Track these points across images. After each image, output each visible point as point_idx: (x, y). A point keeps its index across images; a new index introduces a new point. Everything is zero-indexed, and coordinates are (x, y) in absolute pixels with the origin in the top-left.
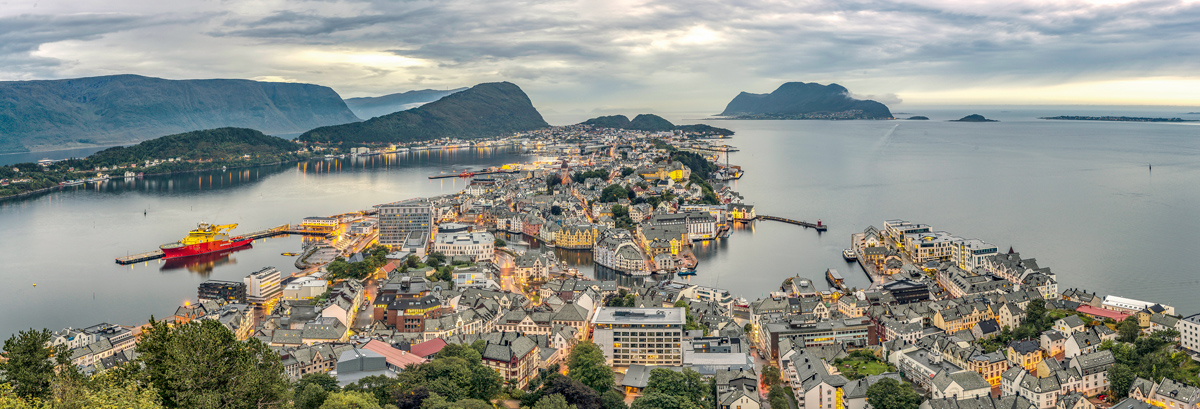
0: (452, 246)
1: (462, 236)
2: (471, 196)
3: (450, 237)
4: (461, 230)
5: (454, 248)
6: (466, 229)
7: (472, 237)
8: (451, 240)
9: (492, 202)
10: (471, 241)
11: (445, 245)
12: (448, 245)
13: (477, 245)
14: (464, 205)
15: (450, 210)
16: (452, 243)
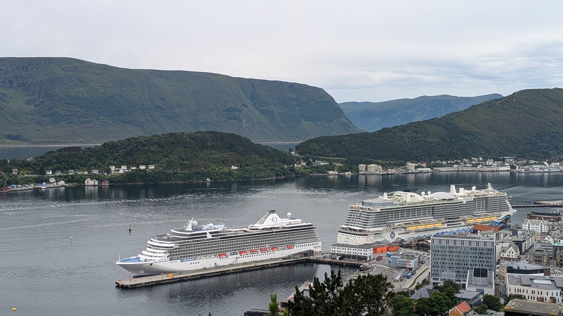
0: (530, 289)
1: (540, 279)
2: (533, 233)
4: (535, 271)
5: (533, 292)
6: (541, 271)
8: (529, 282)
11: (521, 288)
12: (525, 288)
14: (526, 242)
15: (511, 248)
16: (529, 286)
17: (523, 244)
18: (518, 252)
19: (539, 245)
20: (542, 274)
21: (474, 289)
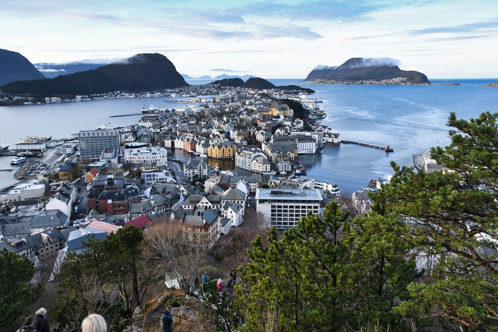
0: (137, 157)
1: (144, 150)
2: (143, 127)
3: (135, 151)
4: (141, 146)
5: (139, 158)
6: (145, 146)
7: (150, 151)
8: (137, 153)
9: (159, 130)
10: (151, 153)
11: (133, 156)
12: (135, 156)
13: (155, 155)
14: (139, 132)
15: (130, 136)
16: (137, 155)
17: (138, 133)
18: (135, 138)
19: (146, 132)
20: (146, 147)
21: (105, 160)
